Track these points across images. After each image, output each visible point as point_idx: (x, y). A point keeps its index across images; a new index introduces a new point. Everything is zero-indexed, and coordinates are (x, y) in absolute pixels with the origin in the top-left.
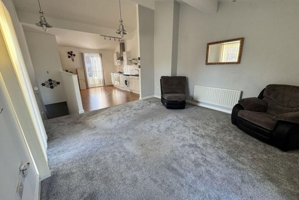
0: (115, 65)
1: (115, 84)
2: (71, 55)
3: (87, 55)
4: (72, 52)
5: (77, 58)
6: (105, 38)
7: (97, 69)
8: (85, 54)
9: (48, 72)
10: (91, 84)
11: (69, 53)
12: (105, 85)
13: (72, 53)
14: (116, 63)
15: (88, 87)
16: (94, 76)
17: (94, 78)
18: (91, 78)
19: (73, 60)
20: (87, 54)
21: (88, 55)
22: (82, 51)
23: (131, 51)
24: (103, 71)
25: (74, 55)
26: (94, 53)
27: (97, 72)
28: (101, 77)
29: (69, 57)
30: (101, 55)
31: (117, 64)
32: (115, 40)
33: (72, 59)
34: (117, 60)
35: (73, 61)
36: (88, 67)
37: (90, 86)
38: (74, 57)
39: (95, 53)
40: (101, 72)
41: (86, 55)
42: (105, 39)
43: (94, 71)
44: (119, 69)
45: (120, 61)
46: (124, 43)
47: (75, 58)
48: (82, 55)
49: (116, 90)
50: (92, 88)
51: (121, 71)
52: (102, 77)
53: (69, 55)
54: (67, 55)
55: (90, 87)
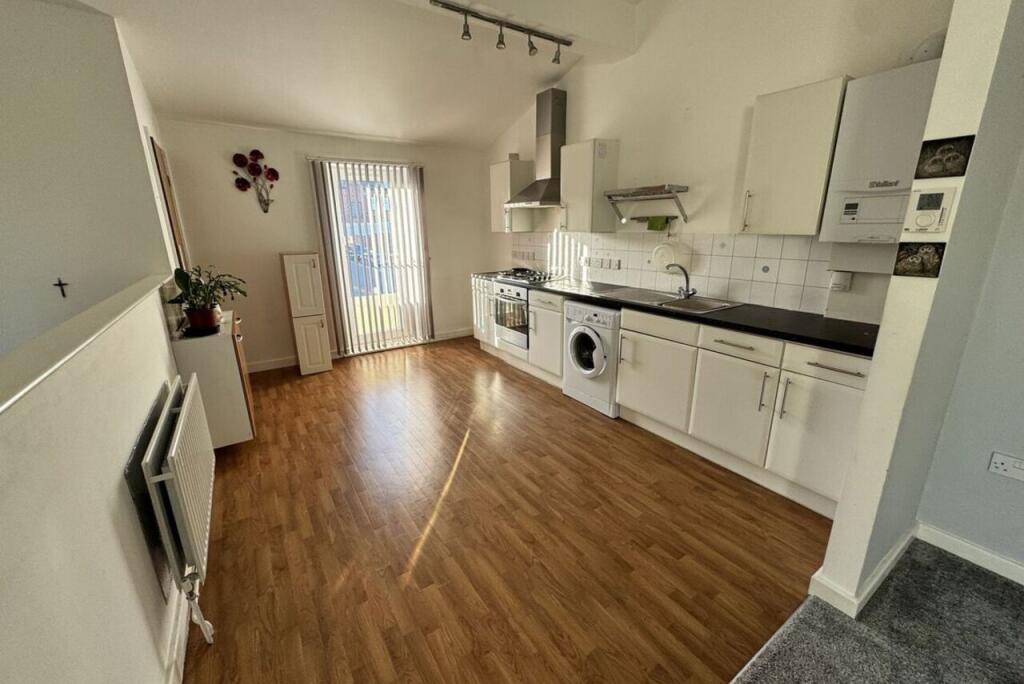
0: (495, 228)
1: (496, 339)
2: (255, 170)
3: (343, 177)
4: (257, 154)
5: (287, 192)
6: (466, 26)
7: (395, 254)
8: (333, 165)
9: (60, 285)
10: (361, 332)
11: (239, 160)
12: (433, 336)
13: (262, 163)
14: (507, 217)
15: (346, 351)
16: (377, 290)
17: (378, 305)
18: (364, 299)
19: (265, 204)
20: (342, 172)
21: (351, 178)
22: (315, 152)
23: (617, 141)
24: (428, 260)
25: (273, 175)
26: (381, 163)
27: (397, 271)
28: (416, 296)
29: (242, 185)
30: (420, 175)
31: (511, 227)
32: (532, 48)
33: (260, 195)
34: (509, 202)
35: (266, 211)
36: (347, 246)
37: (354, 347)
38: (268, 183)
39: (388, 163)
40: (416, 270)
41: (338, 174)
42: (466, 33)
43: (383, 262)
44: (515, 255)
45: (536, 204)
46: (564, 94)
47: (278, 191)
48: (317, 175)
49: (498, 378)
50: (363, 359)
51: (524, 264)
52: (418, 300)
53: (243, 174)
54: (227, 173)
55: (357, 352)
